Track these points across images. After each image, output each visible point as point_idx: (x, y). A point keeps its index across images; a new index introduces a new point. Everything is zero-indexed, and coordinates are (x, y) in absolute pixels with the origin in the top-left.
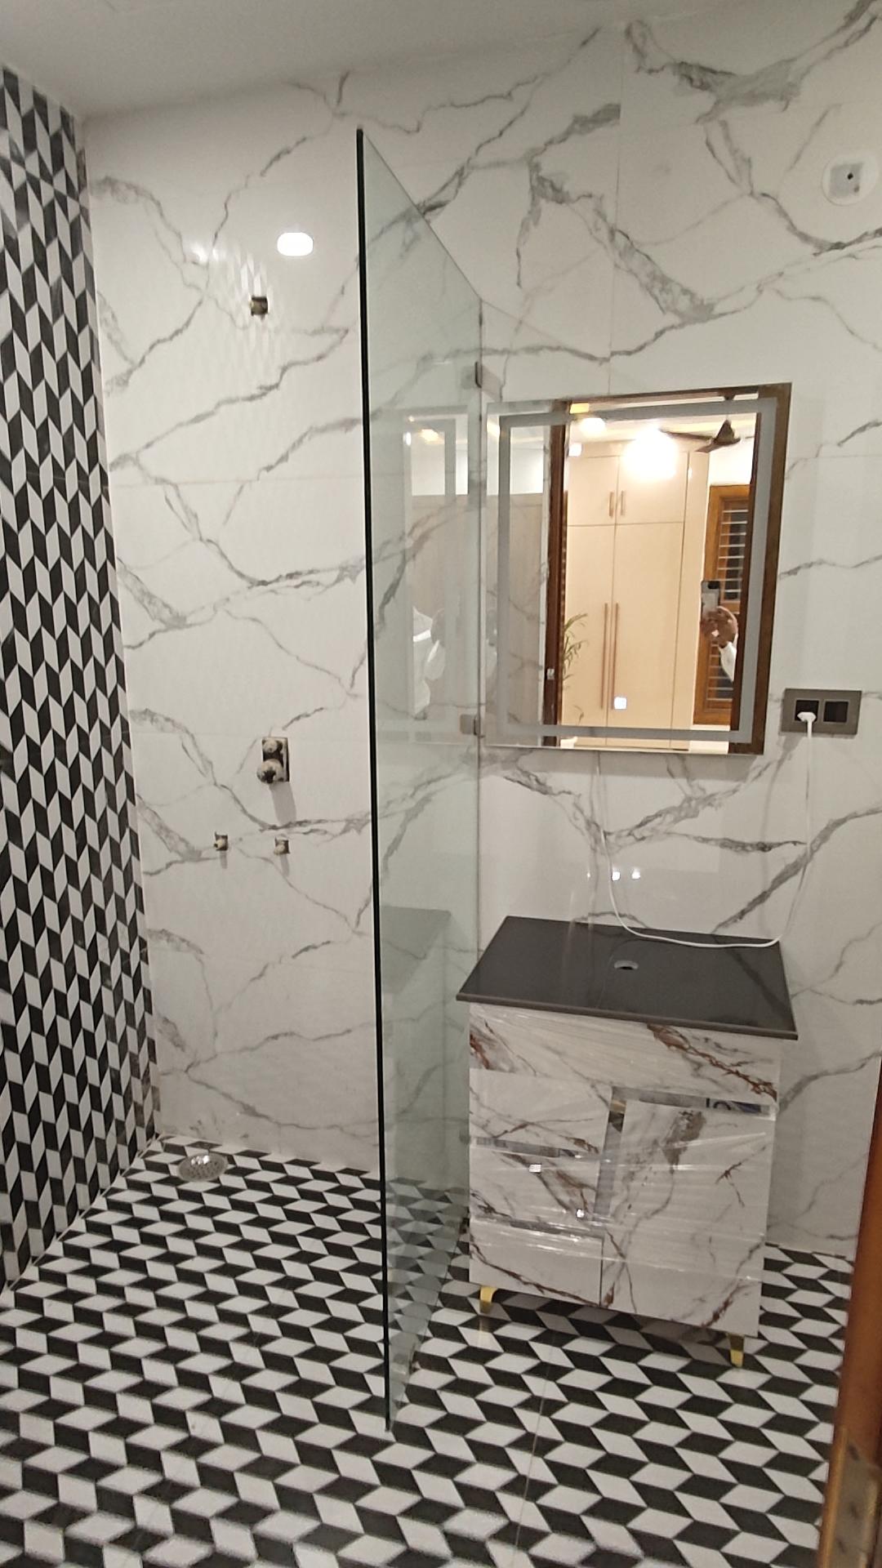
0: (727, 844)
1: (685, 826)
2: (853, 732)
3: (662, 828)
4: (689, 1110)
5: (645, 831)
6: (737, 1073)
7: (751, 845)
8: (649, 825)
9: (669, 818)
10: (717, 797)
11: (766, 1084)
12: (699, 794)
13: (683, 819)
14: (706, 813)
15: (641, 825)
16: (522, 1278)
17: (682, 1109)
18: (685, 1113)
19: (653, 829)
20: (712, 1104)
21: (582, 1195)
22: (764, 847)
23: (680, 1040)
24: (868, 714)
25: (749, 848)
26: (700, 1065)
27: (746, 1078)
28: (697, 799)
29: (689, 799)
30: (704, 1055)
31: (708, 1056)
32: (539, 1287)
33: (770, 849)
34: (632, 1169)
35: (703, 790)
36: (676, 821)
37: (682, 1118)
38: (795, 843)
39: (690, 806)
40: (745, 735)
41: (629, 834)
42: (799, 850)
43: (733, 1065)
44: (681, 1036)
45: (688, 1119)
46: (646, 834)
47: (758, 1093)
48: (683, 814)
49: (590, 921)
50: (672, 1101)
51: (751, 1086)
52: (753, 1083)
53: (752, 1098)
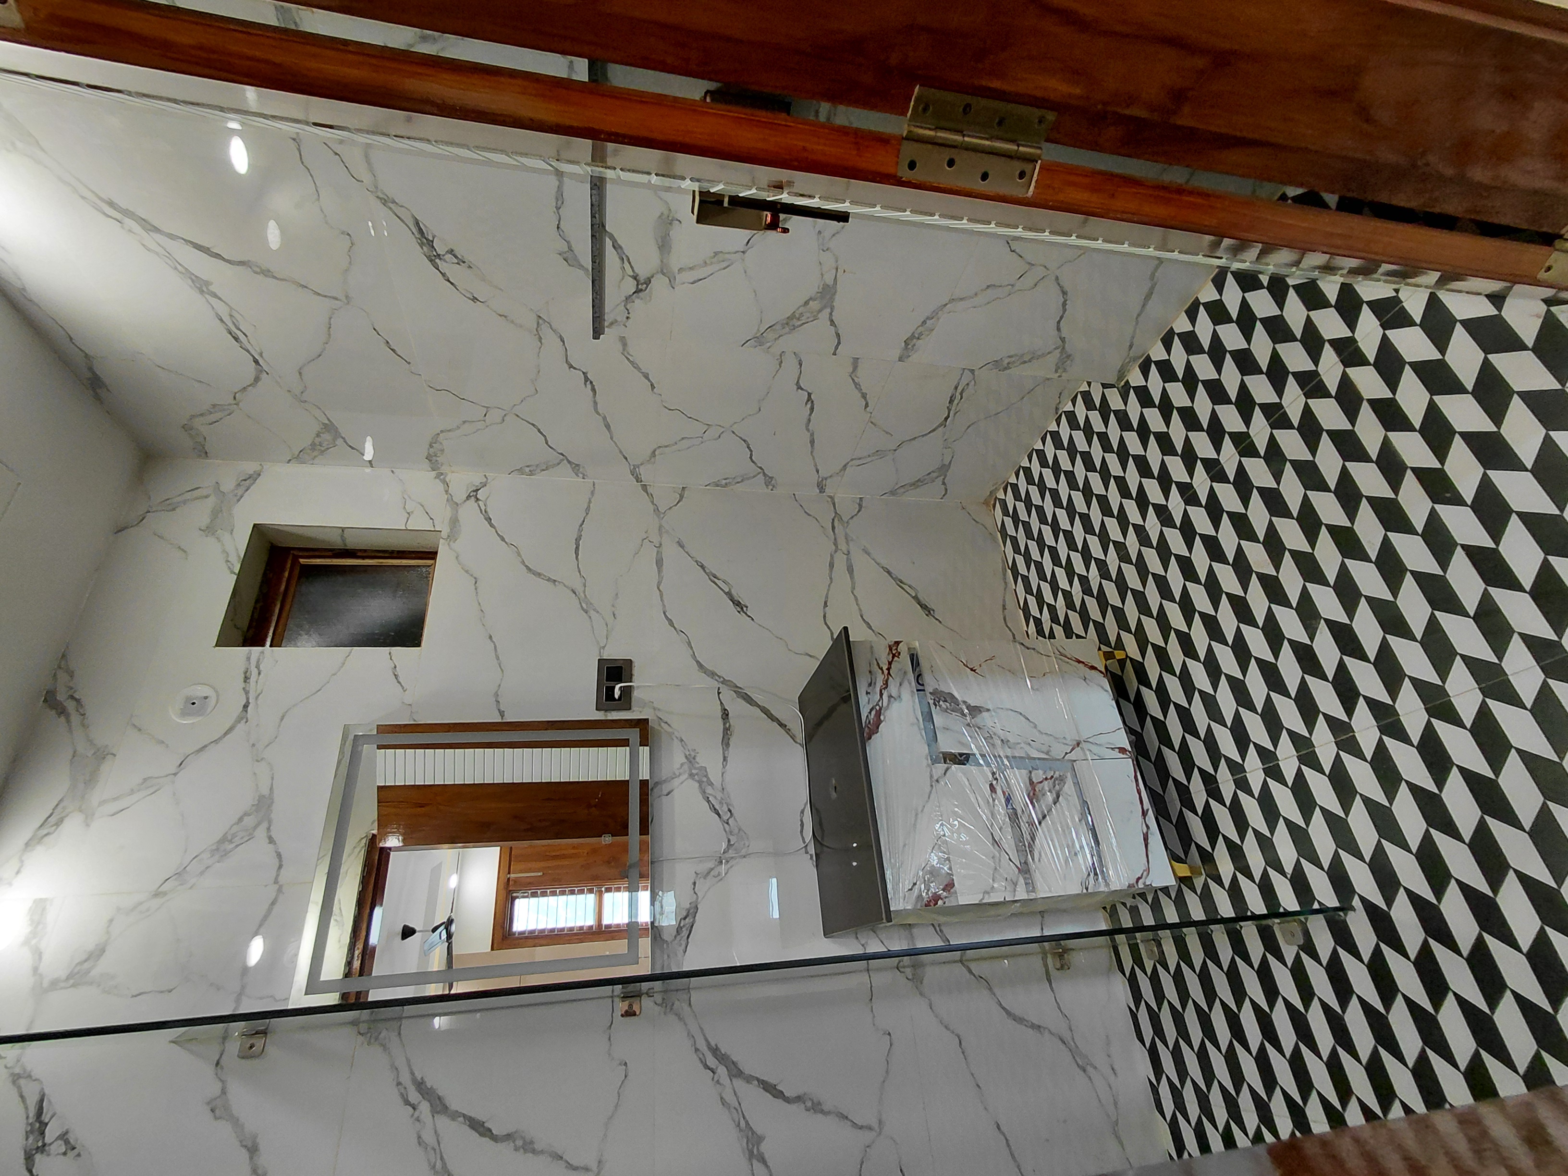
0: (726, 742)
1: (714, 775)
2: (629, 662)
3: (719, 795)
4: (931, 702)
5: (723, 810)
6: (889, 669)
7: (724, 724)
8: (717, 807)
9: (709, 790)
10: (687, 753)
11: (891, 649)
12: (686, 767)
13: (708, 778)
14: (702, 760)
15: (719, 815)
16: (1145, 831)
17: (933, 707)
18: (936, 705)
19: (721, 803)
20: (921, 688)
21: (1041, 782)
22: (725, 715)
23: (873, 713)
24: (615, 652)
25: (727, 725)
26: (890, 696)
27: (890, 663)
28: (690, 770)
29: (692, 775)
30: (881, 695)
31: (881, 691)
32: (1144, 814)
33: (726, 710)
34: (999, 742)
35: (682, 765)
36: (711, 784)
37: (940, 706)
38: (719, 693)
39: (697, 774)
40: (634, 735)
41: (727, 823)
42: (724, 689)
43: (883, 672)
44: (870, 713)
45: (939, 702)
46: (725, 808)
47: (899, 653)
48: (705, 779)
49: (812, 850)
50: (929, 717)
51: (896, 658)
52: (893, 658)
53: (905, 659)
